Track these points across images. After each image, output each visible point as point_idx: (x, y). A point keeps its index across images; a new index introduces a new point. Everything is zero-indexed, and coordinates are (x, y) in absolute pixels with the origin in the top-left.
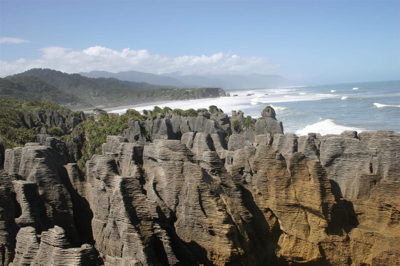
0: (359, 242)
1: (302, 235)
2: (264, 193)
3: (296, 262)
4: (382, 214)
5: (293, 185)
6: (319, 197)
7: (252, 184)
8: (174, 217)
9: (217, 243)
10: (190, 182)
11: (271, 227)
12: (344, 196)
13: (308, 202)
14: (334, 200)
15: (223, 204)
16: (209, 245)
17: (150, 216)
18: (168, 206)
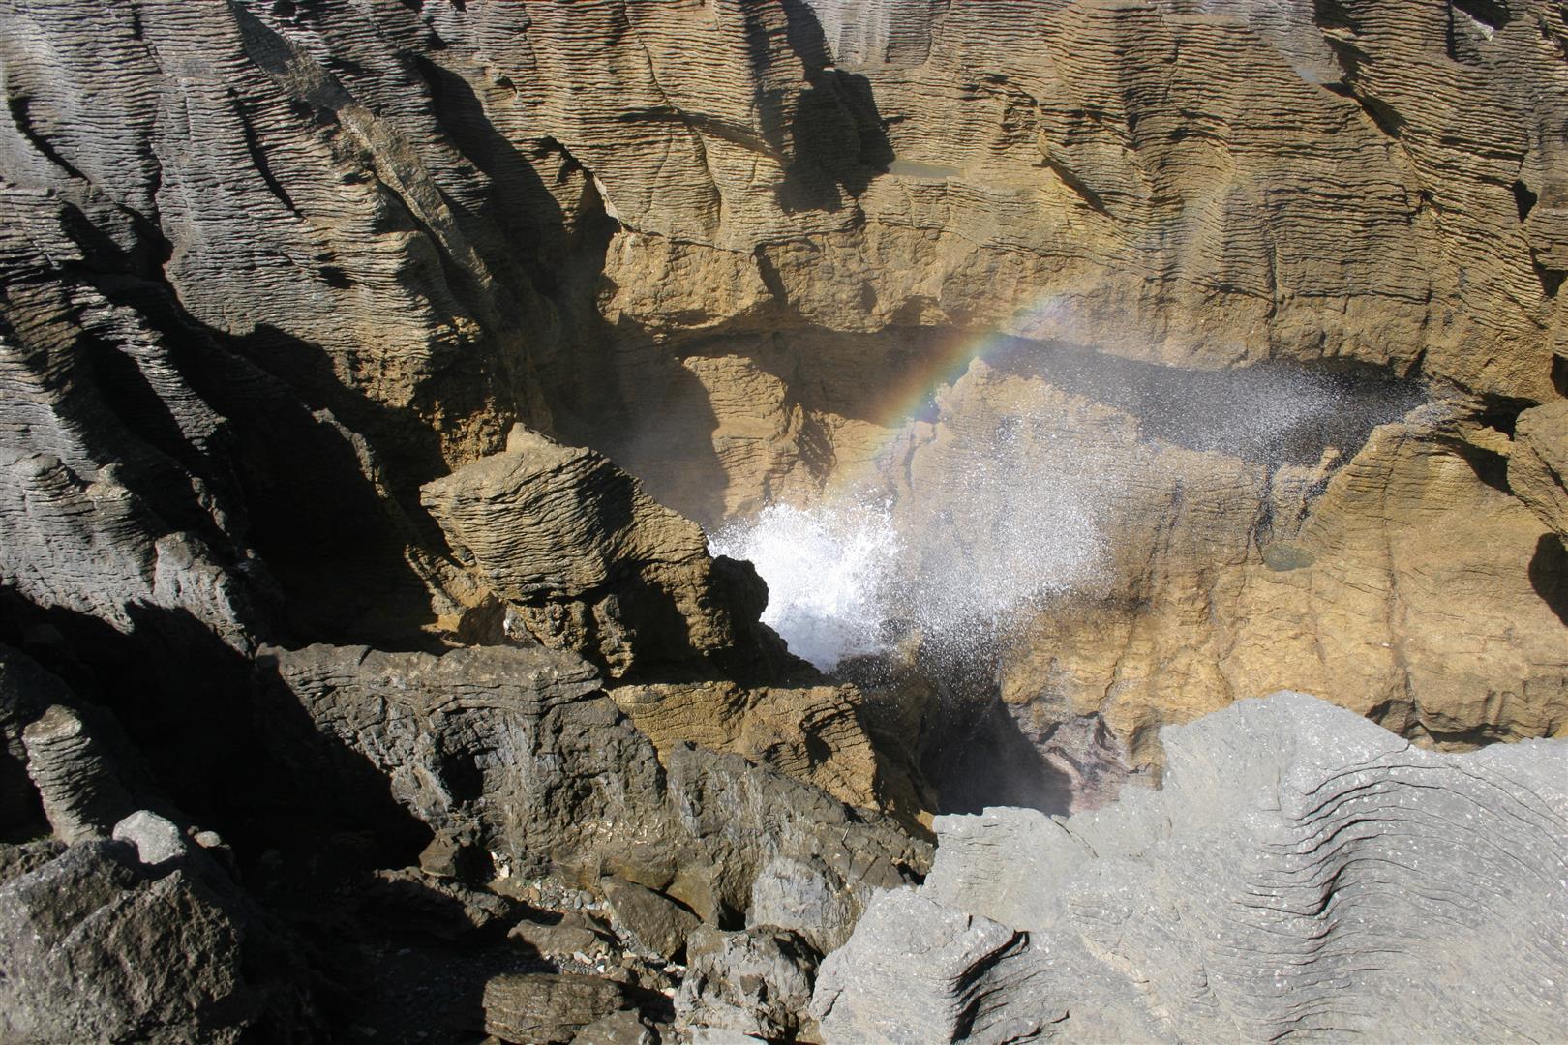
0: (896, 225)
1: (691, 225)
2: (524, 80)
3: (680, 331)
4: (972, 111)
5: (639, 30)
6: (746, 72)
7: (466, 46)
8: (155, 243)
9: (366, 317)
10: (190, 74)
11: (568, 214)
12: (835, 54)
13: (702, 95)
14: (801, 77)
15: (357, 151)
16: (335, 330)
17: (40, 257)
18: (115, 196)
